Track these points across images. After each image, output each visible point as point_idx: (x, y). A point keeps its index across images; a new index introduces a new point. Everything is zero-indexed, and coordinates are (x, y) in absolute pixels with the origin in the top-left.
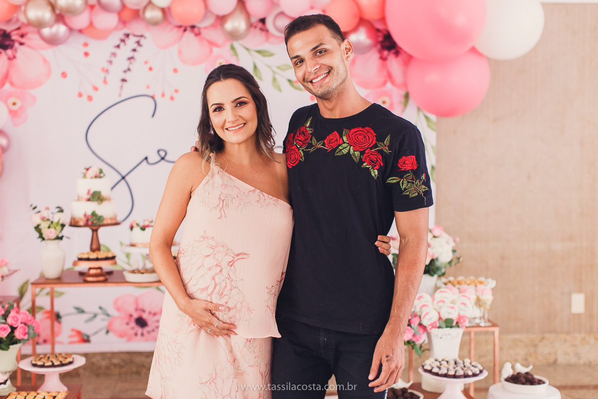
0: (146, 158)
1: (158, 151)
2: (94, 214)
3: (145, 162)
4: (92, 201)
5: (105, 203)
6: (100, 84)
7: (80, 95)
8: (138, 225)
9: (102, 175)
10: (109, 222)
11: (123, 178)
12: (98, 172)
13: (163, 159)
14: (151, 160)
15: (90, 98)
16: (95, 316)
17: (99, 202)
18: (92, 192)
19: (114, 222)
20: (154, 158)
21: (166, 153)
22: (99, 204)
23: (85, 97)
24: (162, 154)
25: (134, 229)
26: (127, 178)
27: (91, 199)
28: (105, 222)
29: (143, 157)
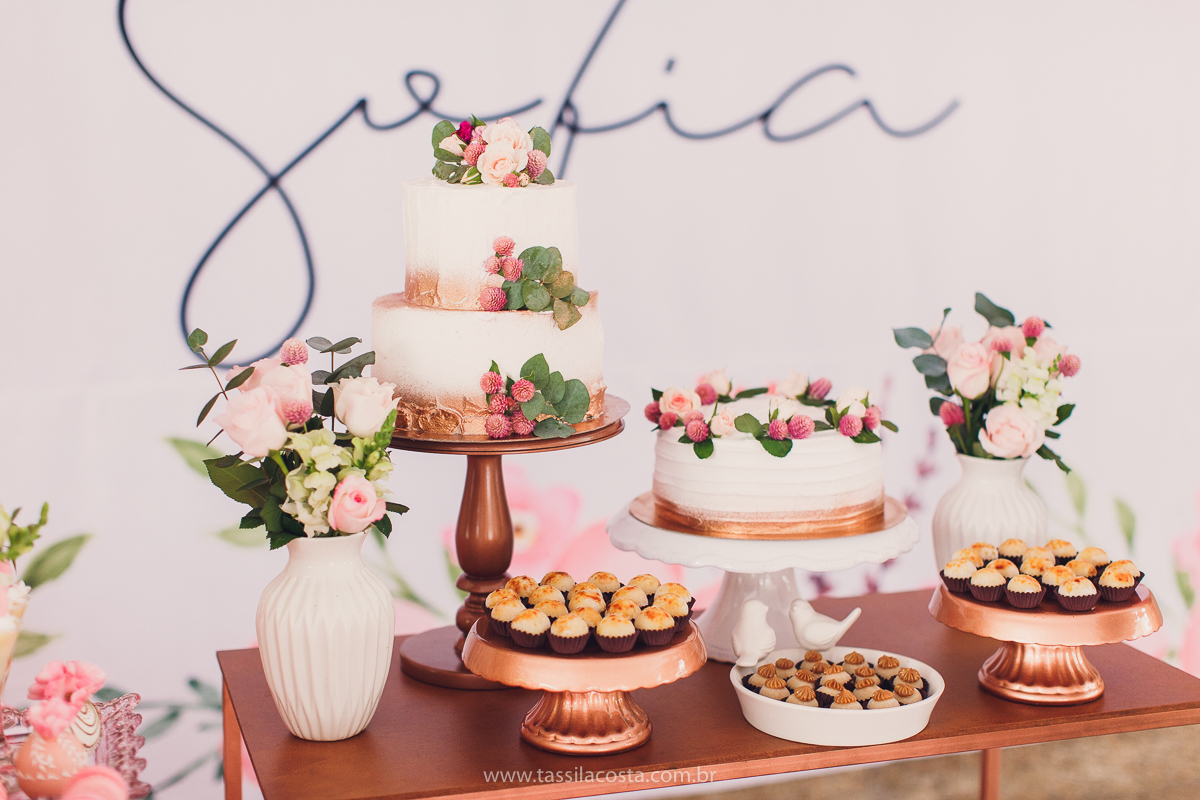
0: (362, 105)
1: (409, 76)
3: (357, 118)
11: (274, 182)
13: (425, 106)
14: (379, 113)
16: (174, 714)
20: (391, 103)
21: (437, 85)
24: (423, 87)
26: (287, 183)
27: (515, 300)
29: (350, 101)
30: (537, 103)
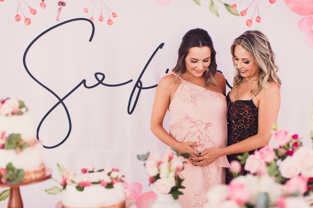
0: (84, 82)
1: (96, 74)
2: (9, 168)
4: (7, 149)
5: (27, 151)
6: (37, 6)
7: (18, 18)
8: (73, 182)
9: (23, 110)
10: (33, 176)
11: (61, 101)
12: (18, 105)
13: (100, 82)
14: (88, 83)
15: (28, 21)
17: (18, 149)
18: (7, 135)
19: (39, 175)
20: (91, 81)
21: (104, 77)
22: (17, 153)
23: (23, 19)
24: (100, 77)
25: (68, 187)
27: (6, 146)
28: (27, 177)
29: (81, 80)
30: (131, 81)
